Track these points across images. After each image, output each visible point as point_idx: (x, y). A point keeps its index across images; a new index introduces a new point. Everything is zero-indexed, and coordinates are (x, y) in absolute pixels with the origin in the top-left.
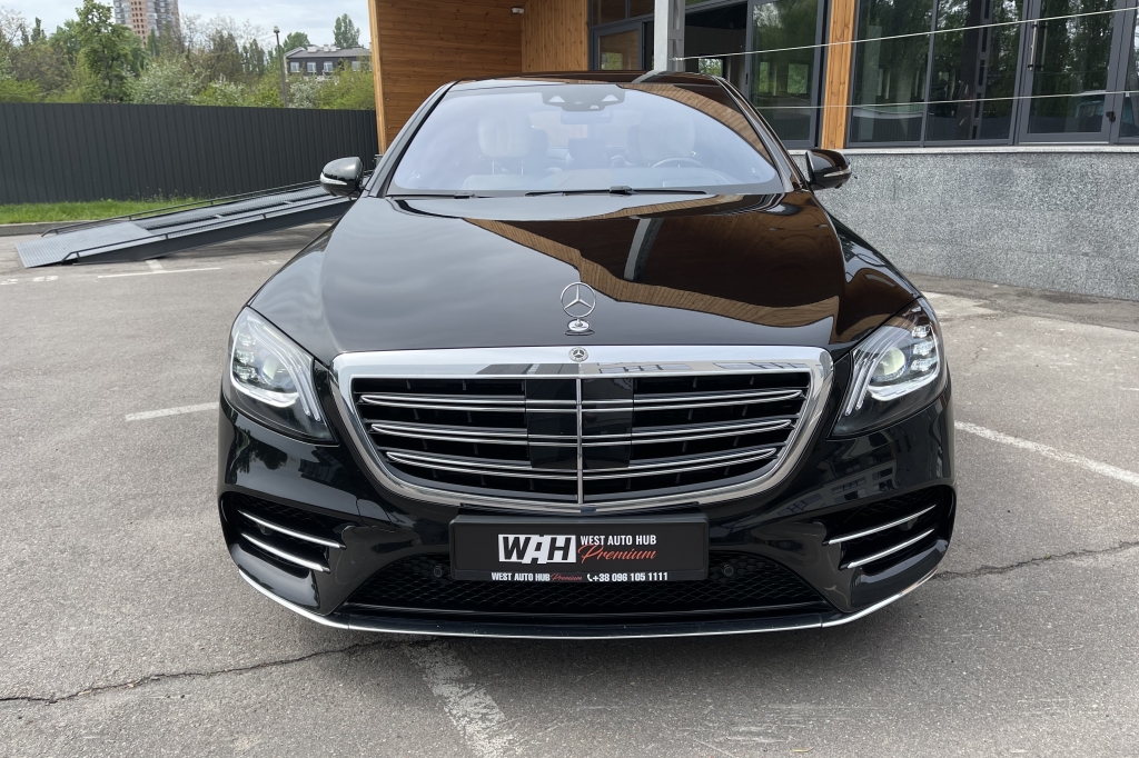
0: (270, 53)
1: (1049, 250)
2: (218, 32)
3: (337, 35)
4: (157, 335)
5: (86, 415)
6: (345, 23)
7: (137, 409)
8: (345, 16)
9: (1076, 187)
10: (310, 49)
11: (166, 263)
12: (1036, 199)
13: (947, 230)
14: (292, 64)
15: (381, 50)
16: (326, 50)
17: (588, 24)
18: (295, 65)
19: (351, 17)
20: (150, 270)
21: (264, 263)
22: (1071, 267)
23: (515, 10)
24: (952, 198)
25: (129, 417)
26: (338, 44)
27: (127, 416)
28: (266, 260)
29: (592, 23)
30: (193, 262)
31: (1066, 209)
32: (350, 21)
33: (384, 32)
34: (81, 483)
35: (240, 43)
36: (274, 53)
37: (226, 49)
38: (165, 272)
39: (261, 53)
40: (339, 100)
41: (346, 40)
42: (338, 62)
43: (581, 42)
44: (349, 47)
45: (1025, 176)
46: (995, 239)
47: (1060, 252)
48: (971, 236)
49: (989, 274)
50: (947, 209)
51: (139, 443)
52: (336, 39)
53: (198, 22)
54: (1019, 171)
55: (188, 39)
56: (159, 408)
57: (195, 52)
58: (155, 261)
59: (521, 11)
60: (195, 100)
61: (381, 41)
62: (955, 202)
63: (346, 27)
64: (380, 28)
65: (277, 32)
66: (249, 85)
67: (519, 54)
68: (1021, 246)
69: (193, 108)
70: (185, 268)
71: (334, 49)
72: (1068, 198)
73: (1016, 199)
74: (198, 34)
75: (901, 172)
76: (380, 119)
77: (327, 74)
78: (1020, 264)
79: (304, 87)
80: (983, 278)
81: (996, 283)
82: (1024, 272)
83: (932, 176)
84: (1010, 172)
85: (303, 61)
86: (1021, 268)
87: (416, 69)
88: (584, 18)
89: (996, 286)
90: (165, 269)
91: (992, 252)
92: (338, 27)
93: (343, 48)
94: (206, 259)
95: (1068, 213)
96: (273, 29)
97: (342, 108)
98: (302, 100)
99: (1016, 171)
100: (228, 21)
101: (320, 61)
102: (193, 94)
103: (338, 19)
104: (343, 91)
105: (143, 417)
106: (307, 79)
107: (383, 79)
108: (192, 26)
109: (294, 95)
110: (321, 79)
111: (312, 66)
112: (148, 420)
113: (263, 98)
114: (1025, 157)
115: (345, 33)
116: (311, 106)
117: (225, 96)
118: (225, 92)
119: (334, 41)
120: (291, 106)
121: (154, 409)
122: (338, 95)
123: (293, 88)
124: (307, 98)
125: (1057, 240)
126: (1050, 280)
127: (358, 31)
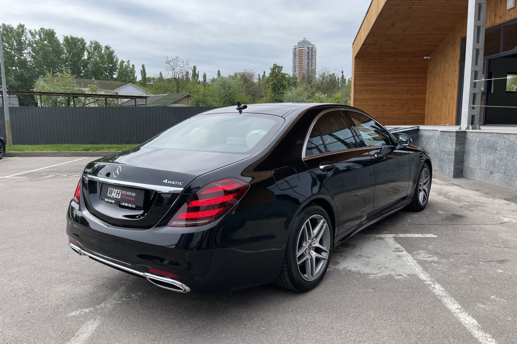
15: (355, 80)
17: (459, 62)
23: (425, 58)
33: (357, 73)
43: (456, 71)
59: (429, 58)
61: (355, 77)
64: (355, 71)
87: (371, 88)
88: (458, 60)
102: (307, 99)
107: (354, 93)
118: (320, 98)
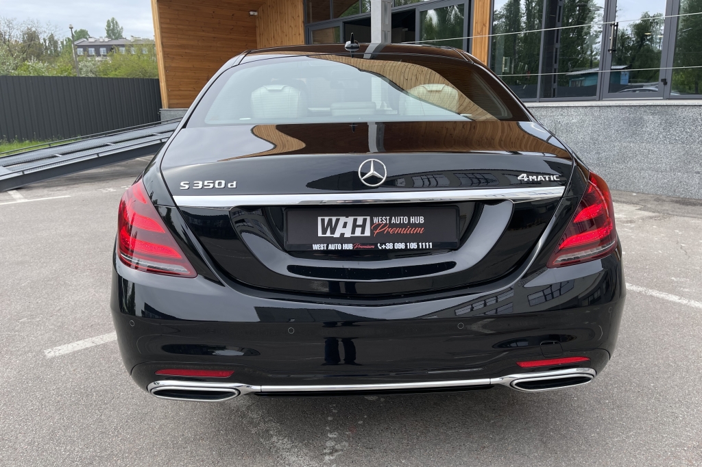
0: (62, 43)
1: (671, 170)
2: (28, 29)
3: (108, 31)
4: (43, 260)
5: (6, 353)
6: (113, 23)
7: (54, 343)
8: (113, 19)
9: (689, 128)
10: (90, 40)
11: (23, 192)
12: (661, 136)
13: (596, 157)
14: (78, 49)
16: (101, 40)
17: (304, 22)
18: (80, 51)
19: (117, 19)
20: (13, 200)
21: (104, 191)
22: (687, 181)
23: (252, 13)
24: (599, 136)
25: (50, 353)
26: (109, 36)
27: (46, 352)
28: (104, 188)
29: (306, 22)
30: (46, 191)
31: (683, 143)
32: (116, 22)
34: (29, 444)
35: (42, 37)
36: (65, 43)
37: (34, 40)
38: (26, 200)
39: (56, 42)
40: (113, 73)
41: (114, 34)
42: (110, 48)
43: (300, 34)
44: (116, 39)
45: (652, 122)
46: (631, 163)
47: (680, 171)
48: (613, 161)
49: (628, 186)
50: (595, 143)
51: (69, 385)
52: (108, 33)
53: (14, 23)
54: (648, 117)
55: (8, 34)
56: (73, 340)
57: (13, 41)
58: (15, 191)
59: (256, 14)
60: (14, 73)
62: (601, 138)
63: (114, 26)
65: (71, 28)
66: (50, 63)
67: (255, 42)
68: (651, 168)
69: (13, 77)
70: (42, 197)
71: (107, 40)
72: (684, 135)
73: (646, 136)
74: (15, 30)
75: (560, 119)
76: (163, 85)
77: (104, 56)
78: (650, 179)
79: (88, 64)
80: (623, 188)
81: (633, 192)
82: (653, 184)
83: (584, 121)
84: (641, 118)
85: (85, 48)
86: (651, 182)
87: (187, 51)
88: (301, 19)
89: (634, 194)
90: (26, 198)
91: (629, 172)
92: (109, 26)
93: (112, 39)
94: (55, 189)
95: (684, 145)
96: (69, 26)
97: (116, 77)
98: (87, 72)
99: (645, 117)
100: (36, 22)
101: (97, 47)
102: (13, 69)
103: (109, 21)
104: (115, 67)
105: (62, 352)
106: (89, 59)
107: (164, 57)
108: (11, 25)
109: (81, 69)
110: (98, 59)
111: (92, 51)
112: (68, 355)
113: (62, 71)
114: (653, 108)
115: (113, 30)
116: (93, 76)
117: (35, 70)
118: (36, 67)
119: (106, 35)
120: (81, 76)
121: (69, 342)
122: (113, 69)
123: (81, 65)
124: (91, 71)
125: (677, 163)
126: (673, 190)
127: (122, 28)
